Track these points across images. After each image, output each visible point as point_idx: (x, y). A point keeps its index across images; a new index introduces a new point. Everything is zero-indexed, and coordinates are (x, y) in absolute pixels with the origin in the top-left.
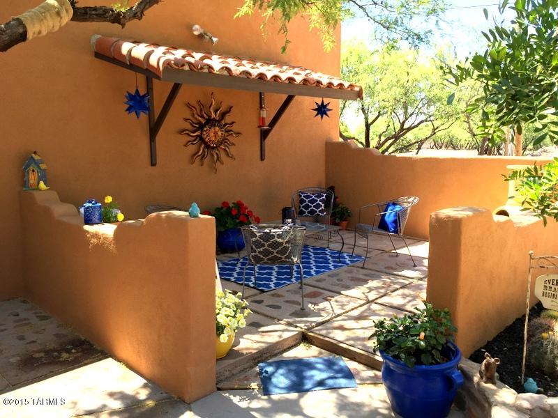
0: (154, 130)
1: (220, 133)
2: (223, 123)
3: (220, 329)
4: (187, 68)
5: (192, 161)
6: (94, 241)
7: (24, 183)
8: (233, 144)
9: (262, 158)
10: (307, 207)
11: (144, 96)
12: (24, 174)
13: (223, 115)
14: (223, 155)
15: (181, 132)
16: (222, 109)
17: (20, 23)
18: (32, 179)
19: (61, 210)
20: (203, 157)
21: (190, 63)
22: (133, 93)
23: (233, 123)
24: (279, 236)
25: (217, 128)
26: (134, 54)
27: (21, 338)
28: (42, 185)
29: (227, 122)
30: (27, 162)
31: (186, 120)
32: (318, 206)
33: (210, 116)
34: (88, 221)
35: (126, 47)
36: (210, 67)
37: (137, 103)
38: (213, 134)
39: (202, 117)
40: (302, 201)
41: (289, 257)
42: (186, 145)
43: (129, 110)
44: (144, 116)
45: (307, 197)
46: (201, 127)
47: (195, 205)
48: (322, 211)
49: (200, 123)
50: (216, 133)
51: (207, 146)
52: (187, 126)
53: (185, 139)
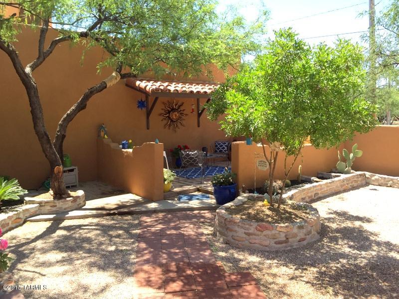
0: (148, 114)
1: (177, 115)
2: (179, 110)
3: (165, 180)
4: (160, 91)
5: (165, 127)
6: (126, 154)
7: (99, 136)
8: (184, 120)
9: (199, 126)
10: (218, 149)
11: (144, 101)
12: (99, 132)
13: (179, 107)
14: (179, 125)
15: (160, 115)
16: (179, 104)
17: (105, 83)
18: (102, 134)
19: (113, 145)
20: (170, 125)
21: (161, 90)
22: (140, 101)
23: (184, 110)
24: (192, 155)
25: (176, 113)
26: (140, 86)
27: (100, 189)
28: (106, 136)
29: (181, 109)
30: (100, 127)
31: (162, 109)
32: (224, 148)
33: (173, 107)
34: (124, 148)
35: (138, 83)
36: (170, 90)
37: (141, 104)
38: (175, 115)
39: (170, 108)
40: (216, 146)
41: (197, 163)
42: (162, 121)
43: (138, 107)
44: (144, 110)
45: (219, 144)
46: (169, 112)
47: (157, 140)
48: (225, 151)
49: (169, 111)
50: (176, 115)
51: (172, 121)
52: (163, 112)
53: (162, 118)
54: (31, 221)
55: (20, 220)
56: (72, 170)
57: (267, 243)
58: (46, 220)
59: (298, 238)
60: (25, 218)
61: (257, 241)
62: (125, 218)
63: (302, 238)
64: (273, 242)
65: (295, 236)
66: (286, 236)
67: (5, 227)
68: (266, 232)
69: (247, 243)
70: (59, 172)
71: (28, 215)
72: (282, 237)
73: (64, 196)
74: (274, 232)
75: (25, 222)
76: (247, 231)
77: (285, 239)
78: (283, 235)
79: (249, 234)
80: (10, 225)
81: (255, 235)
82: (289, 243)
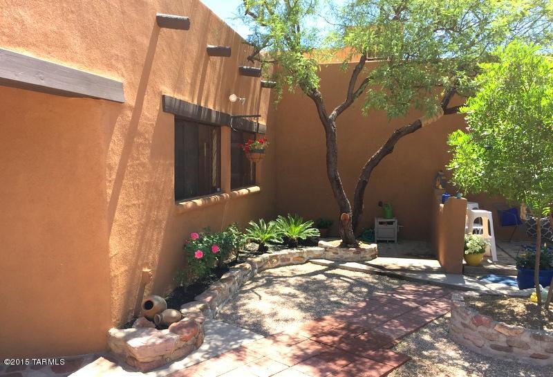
6: (441, 210)
17: (420, 121)
54: (312, 262)
55: (302, 259)
56: (391, 223)
57: (480, 343)
58: (323, 265)
59: (531, 352)
60: (308, 258)
61: (471, 337)
62: (392, 281)
63: (540, 355)
64: (488, 344)
65: (526, 346)
66: (507, 341)
67: (284, 261)
68: (481, 328)
69: (460, 336)
70: (345, 219)
71: (312, 256)
72: (502, 341)
73: (349, 245)
74: (490, 331)
75: (307, 262)
76: (463, 321)
77: (505, 345)
78: (503, 339)
79: (465, 326)
80: (291, 261)
81: (470, 328)
82: (512, 354)
